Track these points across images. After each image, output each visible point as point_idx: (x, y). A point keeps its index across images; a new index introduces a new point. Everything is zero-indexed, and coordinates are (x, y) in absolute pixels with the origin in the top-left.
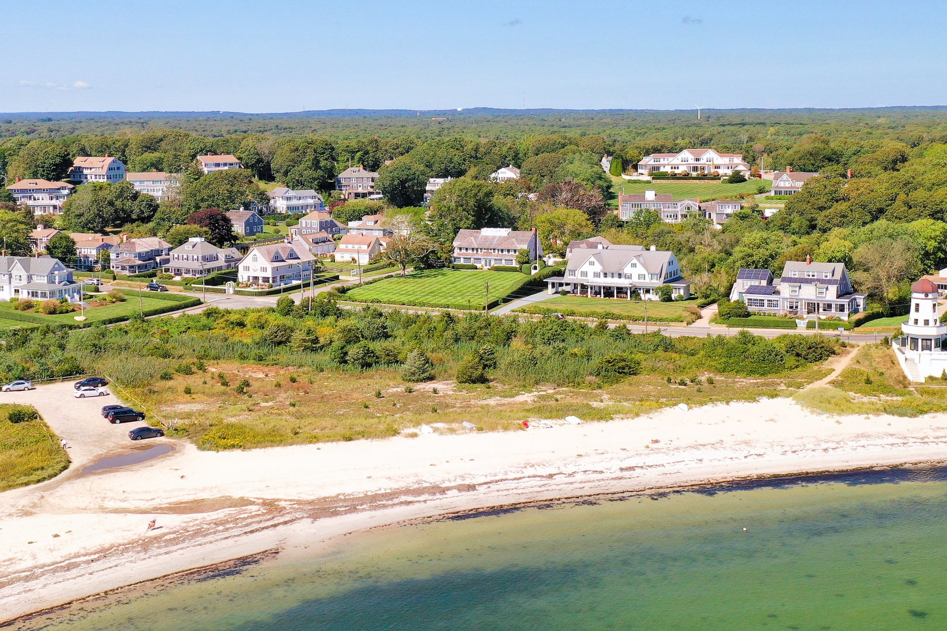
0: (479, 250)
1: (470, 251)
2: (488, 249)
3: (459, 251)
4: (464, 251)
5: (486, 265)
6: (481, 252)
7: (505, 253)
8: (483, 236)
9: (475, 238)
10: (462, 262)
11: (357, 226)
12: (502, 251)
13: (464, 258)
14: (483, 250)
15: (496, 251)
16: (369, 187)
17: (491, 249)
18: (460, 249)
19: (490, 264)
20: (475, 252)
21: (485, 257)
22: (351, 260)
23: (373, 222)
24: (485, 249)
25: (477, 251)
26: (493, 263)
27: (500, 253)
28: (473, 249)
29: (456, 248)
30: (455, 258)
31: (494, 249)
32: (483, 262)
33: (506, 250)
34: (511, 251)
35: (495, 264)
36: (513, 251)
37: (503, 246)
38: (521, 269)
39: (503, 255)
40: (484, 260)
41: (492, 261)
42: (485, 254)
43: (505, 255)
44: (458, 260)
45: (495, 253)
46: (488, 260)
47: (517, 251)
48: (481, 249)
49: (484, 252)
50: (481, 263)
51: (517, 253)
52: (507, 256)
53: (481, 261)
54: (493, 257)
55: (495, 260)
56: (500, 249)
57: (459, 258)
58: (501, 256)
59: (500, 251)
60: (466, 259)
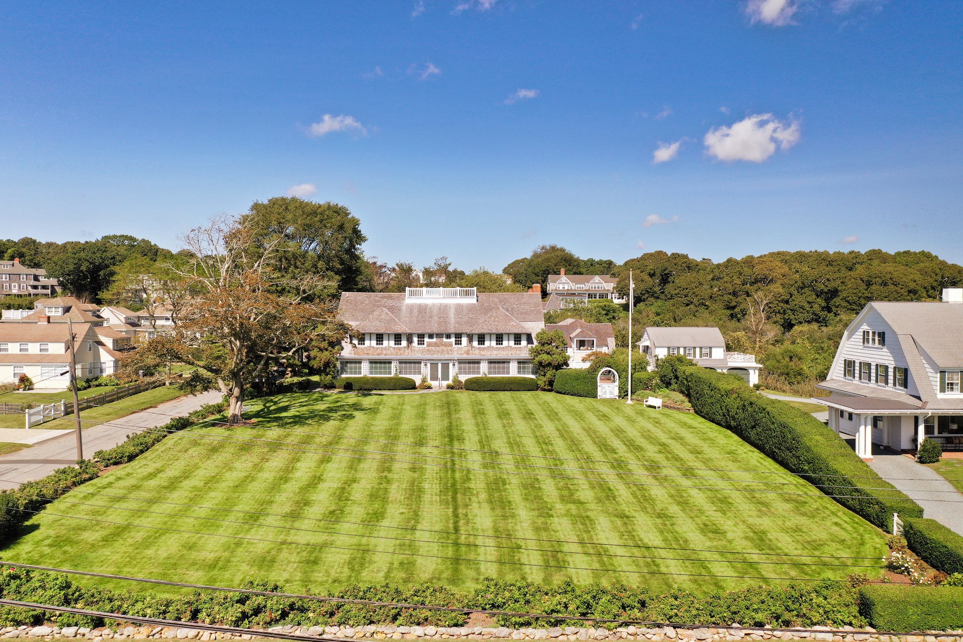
0: (415, 339)
1: (389, 343)
2: (439, 336)
3: (356, 342)
4: (370, 343)
5: (434, 377)
6: (421, 342)
7: (491, 343)
8: (412, 305)
9: (391, 311)
10: (365, 370)
11: (22, 318)
12: (482, 339)
13: (372, 362)
14: (426, 340)
15: (464, 340)
16: (29, 288)
17: (448, 337)
18: (362, 337)
19: (445, 377)
20: (404, 343)
21: (433, 356)
22: (16, 381)
23: (60, 310)
24: (431, 336)
25: (410, 341)
26: (453, 371)
27: (475, 343)
28: (398, 338)
30: (346, 362)
31: (458, 336)
32: (426, 370)
33: (494, 337)
34: (505, 337)
35: (460, 373)
36: (512, 337)
37: (485, 327)
38: (551, 383)
39: (484, 349)
40: (429, 365)
41: (454, 365)
42: (433, 348)
43: (490, 347)
44: (351, 368)
45: (459, 346)
46: (440, 365)
47: (524, 338)
48: (421, 336)
49: (429, 345)
50: (420, 373)
51: (524, 343)
52: (495, 352)
53: (420, 368)
54: (456, 356)
55: (461, 362)
56: (475, 334)
57: (355, 363)
58: (477, 352)
59: (475, 338)
60: (376, 363)
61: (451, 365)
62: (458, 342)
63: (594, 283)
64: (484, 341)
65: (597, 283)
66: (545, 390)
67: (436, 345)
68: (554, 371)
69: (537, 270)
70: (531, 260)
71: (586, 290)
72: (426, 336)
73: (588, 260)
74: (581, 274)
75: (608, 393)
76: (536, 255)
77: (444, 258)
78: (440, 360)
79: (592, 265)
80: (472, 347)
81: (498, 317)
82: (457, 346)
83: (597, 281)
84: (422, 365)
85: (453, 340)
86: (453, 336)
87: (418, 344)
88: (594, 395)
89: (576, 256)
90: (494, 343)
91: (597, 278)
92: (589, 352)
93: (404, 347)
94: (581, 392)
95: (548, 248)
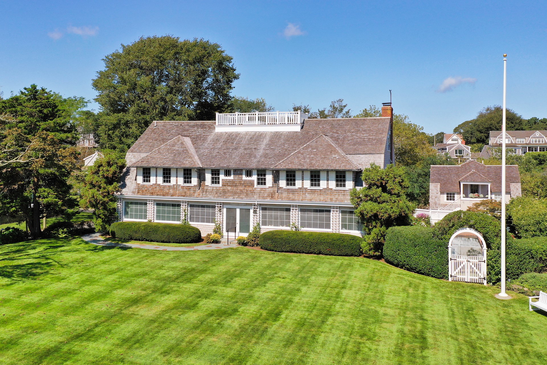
0: (208, 176)
1: (178, 181)
2: (238, 172)
3: (140, 179)
4: (156, 180)
5: (231, 228)
6: (215, 181)
7: (303, 183)
8: (221, 135)
9: (195, 141)
10: (150, 214)
12: (291, 177)
13: (159, 204)
14: (222, 177)
15: (269, 178)
17: (249, 173)
18: (146, 173)
19: (245, 227)
20: (195, 181)
21: (230, 200)
24: (227, 173)
25: (201, 178)
26: (253, 220)
27: (283, 183)
28: (187, 174)
29: (133, 172)
31: (262, 173)
32: (222, 217)
33: (308, 175)
34: (323, 175)
35: (264, 223)
36: (333, 175)
37: (296, 161)
38: (378, 246)
39: (293, 191)
40: (225, 210)
41: (255, 212)
42: (229, 188)
43: (302, 189)
44: (136, 211)
45: (262, 186)
46: (238, 211)
47: (349, 176)
48: (215, 173)
49: (226, 184)
50: (213, 221)
51: (349, 184)
52: (308, 196)
53: (214, 214)
54: (257, 200)
55: (265, 208)
56: (283, 170)
57: (141, 204)
58: (285, 195)
59: (283, 175)
60: (164, 205)
61: (252, 211)
62: (262, 181)
63: (535, 138)
64: (294, 180)
65: (537, 137)
66: (369, 257)
67: (232, 184)
68: (383, 228)
69: (481, 128)
70: (477, 120)
71: (526, 144)
72: (222, 172)
73: (532, 119)
74: (522, 129)
75: (468, 270)
76: (481, 116)
77: (340, 101)
78: (238, 204)
79: (535, 123)
80: (279, 188)
81: (316, 148)
82: (261, 186)
83: (538, 136)
84: (217, 209)
85: (254, 178)
86: (255, 172)
87: (213, 182)
88: (443, 275)
89: (518, 115)
90: (307, 183)
91: (538, 133)
92: (478, 200)
93: (195, 186)
94: (420, 267)
95: (493, 109)
